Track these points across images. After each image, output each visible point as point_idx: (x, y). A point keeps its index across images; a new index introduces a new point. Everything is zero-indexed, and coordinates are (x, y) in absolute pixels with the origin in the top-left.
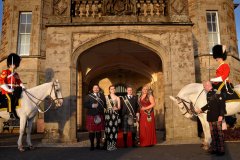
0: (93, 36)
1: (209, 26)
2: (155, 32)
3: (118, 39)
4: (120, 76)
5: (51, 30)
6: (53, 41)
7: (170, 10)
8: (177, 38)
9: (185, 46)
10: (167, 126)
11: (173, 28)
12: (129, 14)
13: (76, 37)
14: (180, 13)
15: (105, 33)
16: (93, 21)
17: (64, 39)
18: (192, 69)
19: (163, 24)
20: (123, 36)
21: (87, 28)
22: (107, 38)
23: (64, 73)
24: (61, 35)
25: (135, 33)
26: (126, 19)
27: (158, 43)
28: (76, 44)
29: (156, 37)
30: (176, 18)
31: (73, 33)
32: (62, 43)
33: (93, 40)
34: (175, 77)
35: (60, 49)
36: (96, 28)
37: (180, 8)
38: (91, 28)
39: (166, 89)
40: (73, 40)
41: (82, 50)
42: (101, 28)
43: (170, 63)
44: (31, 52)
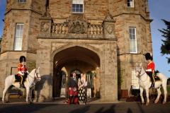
0: (63, 44)
1: (130, 36)
2: (96, 44)
3: (77, 46)
4: (76, 65)
5: (40, 40)
6: (41, 46)
7: (105, 32)
8: (108, 47)
9: (112, 51)
10: (101, 94)
11: (106, 41)
12: (83, 33)
13: (54, 44)
14: (110, 33)
15: (69, 43)
16: (63, 36)
17: (47, 45)
18: (116, 64)
19: (101, 39)
20: (79, 45)
21: (60, 40)
22: (71, 46)
23: (47, 64)
24: (45, 43)
25: (86, 43)
26: (81, 36)
27: (98, 50)
28: (54, 49)
29: (97, 46)
30: (108, 36)
31: (52, 42)
32: (46, 48)
33: (63, 47)
34: (106, 68)
35: (44, 51)
36: (64, 40)
37: (110, 31)
38: (62, 40)
39: (102, 74)
40: (52, 46)
41: (56, 52)
42: (67, 40)
43: (104, 61)
44: (23, 48)
